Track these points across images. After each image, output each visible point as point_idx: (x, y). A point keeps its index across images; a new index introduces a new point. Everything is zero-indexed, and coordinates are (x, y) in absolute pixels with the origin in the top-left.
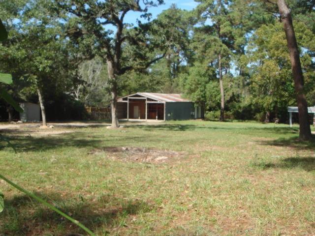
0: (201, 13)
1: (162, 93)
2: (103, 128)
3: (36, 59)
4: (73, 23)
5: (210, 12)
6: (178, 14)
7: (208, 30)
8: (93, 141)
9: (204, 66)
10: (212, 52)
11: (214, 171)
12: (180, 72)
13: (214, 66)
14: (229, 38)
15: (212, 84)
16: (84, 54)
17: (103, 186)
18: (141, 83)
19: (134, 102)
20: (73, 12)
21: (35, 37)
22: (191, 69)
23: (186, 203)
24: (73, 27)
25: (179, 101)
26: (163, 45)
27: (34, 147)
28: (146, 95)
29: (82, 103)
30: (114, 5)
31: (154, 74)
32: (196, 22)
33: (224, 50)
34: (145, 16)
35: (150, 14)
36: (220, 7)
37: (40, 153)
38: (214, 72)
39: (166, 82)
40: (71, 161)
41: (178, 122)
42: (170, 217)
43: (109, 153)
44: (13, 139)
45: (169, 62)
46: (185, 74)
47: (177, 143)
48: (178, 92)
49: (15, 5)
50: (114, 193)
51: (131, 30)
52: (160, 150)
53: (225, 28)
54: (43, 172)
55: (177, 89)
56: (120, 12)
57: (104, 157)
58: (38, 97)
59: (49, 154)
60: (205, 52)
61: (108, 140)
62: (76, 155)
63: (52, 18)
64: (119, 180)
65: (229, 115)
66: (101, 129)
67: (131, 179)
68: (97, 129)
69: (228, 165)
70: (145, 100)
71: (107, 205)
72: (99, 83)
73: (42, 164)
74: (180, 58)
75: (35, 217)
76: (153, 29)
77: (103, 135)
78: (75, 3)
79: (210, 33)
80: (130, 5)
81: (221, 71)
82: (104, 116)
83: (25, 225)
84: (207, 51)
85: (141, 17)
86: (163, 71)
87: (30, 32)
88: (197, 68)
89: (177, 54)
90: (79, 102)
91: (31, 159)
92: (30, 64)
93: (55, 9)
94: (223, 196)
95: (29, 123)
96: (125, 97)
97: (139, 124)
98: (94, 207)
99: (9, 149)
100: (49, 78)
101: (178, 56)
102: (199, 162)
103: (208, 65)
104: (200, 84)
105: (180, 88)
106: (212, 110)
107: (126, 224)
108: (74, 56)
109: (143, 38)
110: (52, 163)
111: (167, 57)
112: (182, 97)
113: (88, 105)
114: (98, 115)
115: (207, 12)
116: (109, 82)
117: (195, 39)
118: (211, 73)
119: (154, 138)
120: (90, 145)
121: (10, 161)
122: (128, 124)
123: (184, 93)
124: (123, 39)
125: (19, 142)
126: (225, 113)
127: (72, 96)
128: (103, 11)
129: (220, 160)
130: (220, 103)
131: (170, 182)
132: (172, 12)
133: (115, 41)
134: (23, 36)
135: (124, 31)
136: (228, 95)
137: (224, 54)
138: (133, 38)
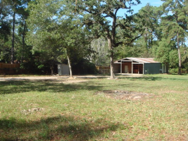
0: (165, 8)
1: (142, 57)
2: (105, 79)
3: (66, 39)
4: (86, 18)
5: (171, 7)
6: (151, 9)
7: (170, 18)
8: (99, 87)
9: (168, 41)
10: (173, 32)
11: (169, 106)
12: (153, 45)
13: (174, 40)
14: (184, 23)
15: (173, 52)
16: (94, 35)
17: (99, 113)
18: (129, 52)
19: (125, 63)
20: (87, 11)
21: (65, 26)
22: (159, 43)
23: (147, 126)
24: (87, 20)
25: (152, 62)
26: (141, 29)
27: (64, 89)
28: (132, 59)
29: (94, 64)
30: (111, 6)
31: (137, 46)
32: (162, 13)
33: (180, 30)
34: (129, 11)
35: (133, 10)
36: (177, 4)
37: (66, 93)
38: (174, 44)
39: (144, 51)
40: (84, 98)
41: (152, 75)
42: (136, 133)
43: (106, 94)
44: (52, 85)
45: (146, 39)
46: (156, 46)
47: (148, 88)
48: (152, 57)
49: (54, 8)
50: (105, 118)
51: (122, 20)
52: (137, 92)
53: (181, 16)
54: (66, 104)
55: (151, 55)
56: (114, 10)
57: (103, 96)
58: (67, 61)
59: (72, 94)
60: (168, 32)
61: (107, 86)
62: (87, 95)
63: (75, 15)
64: (110, 110)
65: (184, 71)
66: (104, 79)
67: (117, 109)
68: (101, 79)
69: (179, 102)
70: (131, 62)
71: (100, 125)
72: (104, 52)
73: (66, 99)
74: (153, 36)
75: (57, 130)
76: (134, 19)
77: (105, 83)
78: (87, 5)
79: (171, 20)
80: (120, 5)
81: (178, 43)
82: (107, 72)
83: (51, 134)
84: (169, 31)
85: (127, 12)
86: (142, 44)
87: (62, 23)
88: (163, 42)
89: (151, 34)
90: (92, 63)
91: (61, 97)
92: (63, 42)
93: (76, 10)
94: (172, 122)
95: (63, 75)
96: (119, 60)
97: (128, 76)
98: (92, 125)
99: (50, 90)
100: (74, 50)
101: (152, 35)
102: (160, 100)
103: (170, 40)
104: (165, 52)
105: (153, 55)
106: (173, 68)
107: (108, 137)
108: (88, 37)
109: (129, 25)
110: (72, 99)
111: (145, 36)
112: (154, 60)
113: (97, 65)
114: (104, 71)
115: (169, 7)
116: (109, 51)
117: (162, 24)
118: (172, 45)
119: (135, 85)
120: (96, 89)
121: (49, 97)
122: (121, 76)
123: (155, 57)
124: (117, 26)
125: (56, 86)
126: (181, 70)
127: (88, 60)
128: (104, 10)
129: (173, 99)
130: (179, 63)
131: (140, 112)
132: (147, 8)
133: (112, 27)
134: (59, 26)
135: (117, 21)
136: (184, 58)
137: (181, 33)
138: (123, 25)
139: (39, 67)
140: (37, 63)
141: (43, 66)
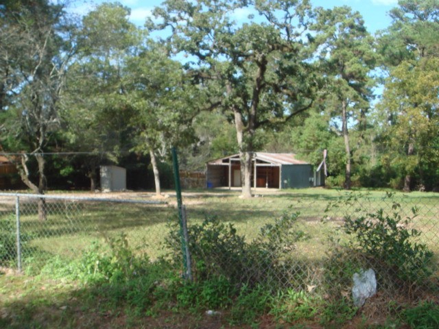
5: (330, 44)
46: (299, 127)
53: (353, 66)
65: (354, 182)
70: (253, 162)
88: (315, 120)
90: (166, 164)
96: (226, 158)
104: (321, 140)
112: (296, 158)
114: (189, 182)
115: (327, 44)
130: (346, 165)
138: (275, 85)
139: (62, 172)
140: (58, 163)
141: (71, 169)
